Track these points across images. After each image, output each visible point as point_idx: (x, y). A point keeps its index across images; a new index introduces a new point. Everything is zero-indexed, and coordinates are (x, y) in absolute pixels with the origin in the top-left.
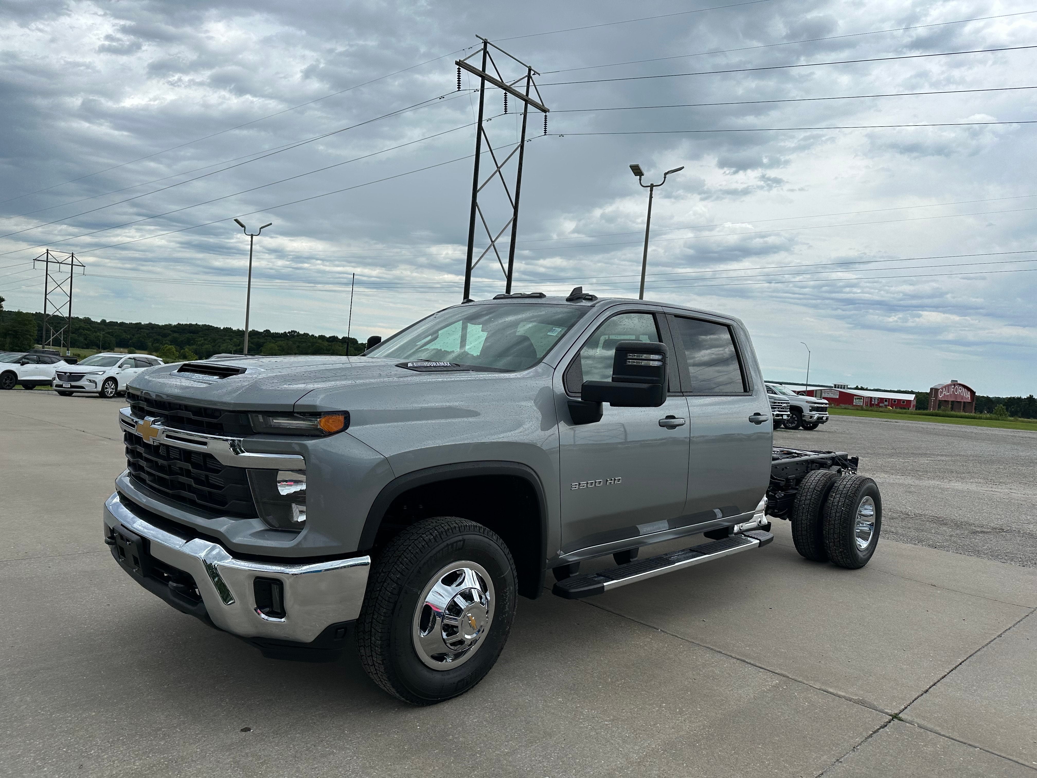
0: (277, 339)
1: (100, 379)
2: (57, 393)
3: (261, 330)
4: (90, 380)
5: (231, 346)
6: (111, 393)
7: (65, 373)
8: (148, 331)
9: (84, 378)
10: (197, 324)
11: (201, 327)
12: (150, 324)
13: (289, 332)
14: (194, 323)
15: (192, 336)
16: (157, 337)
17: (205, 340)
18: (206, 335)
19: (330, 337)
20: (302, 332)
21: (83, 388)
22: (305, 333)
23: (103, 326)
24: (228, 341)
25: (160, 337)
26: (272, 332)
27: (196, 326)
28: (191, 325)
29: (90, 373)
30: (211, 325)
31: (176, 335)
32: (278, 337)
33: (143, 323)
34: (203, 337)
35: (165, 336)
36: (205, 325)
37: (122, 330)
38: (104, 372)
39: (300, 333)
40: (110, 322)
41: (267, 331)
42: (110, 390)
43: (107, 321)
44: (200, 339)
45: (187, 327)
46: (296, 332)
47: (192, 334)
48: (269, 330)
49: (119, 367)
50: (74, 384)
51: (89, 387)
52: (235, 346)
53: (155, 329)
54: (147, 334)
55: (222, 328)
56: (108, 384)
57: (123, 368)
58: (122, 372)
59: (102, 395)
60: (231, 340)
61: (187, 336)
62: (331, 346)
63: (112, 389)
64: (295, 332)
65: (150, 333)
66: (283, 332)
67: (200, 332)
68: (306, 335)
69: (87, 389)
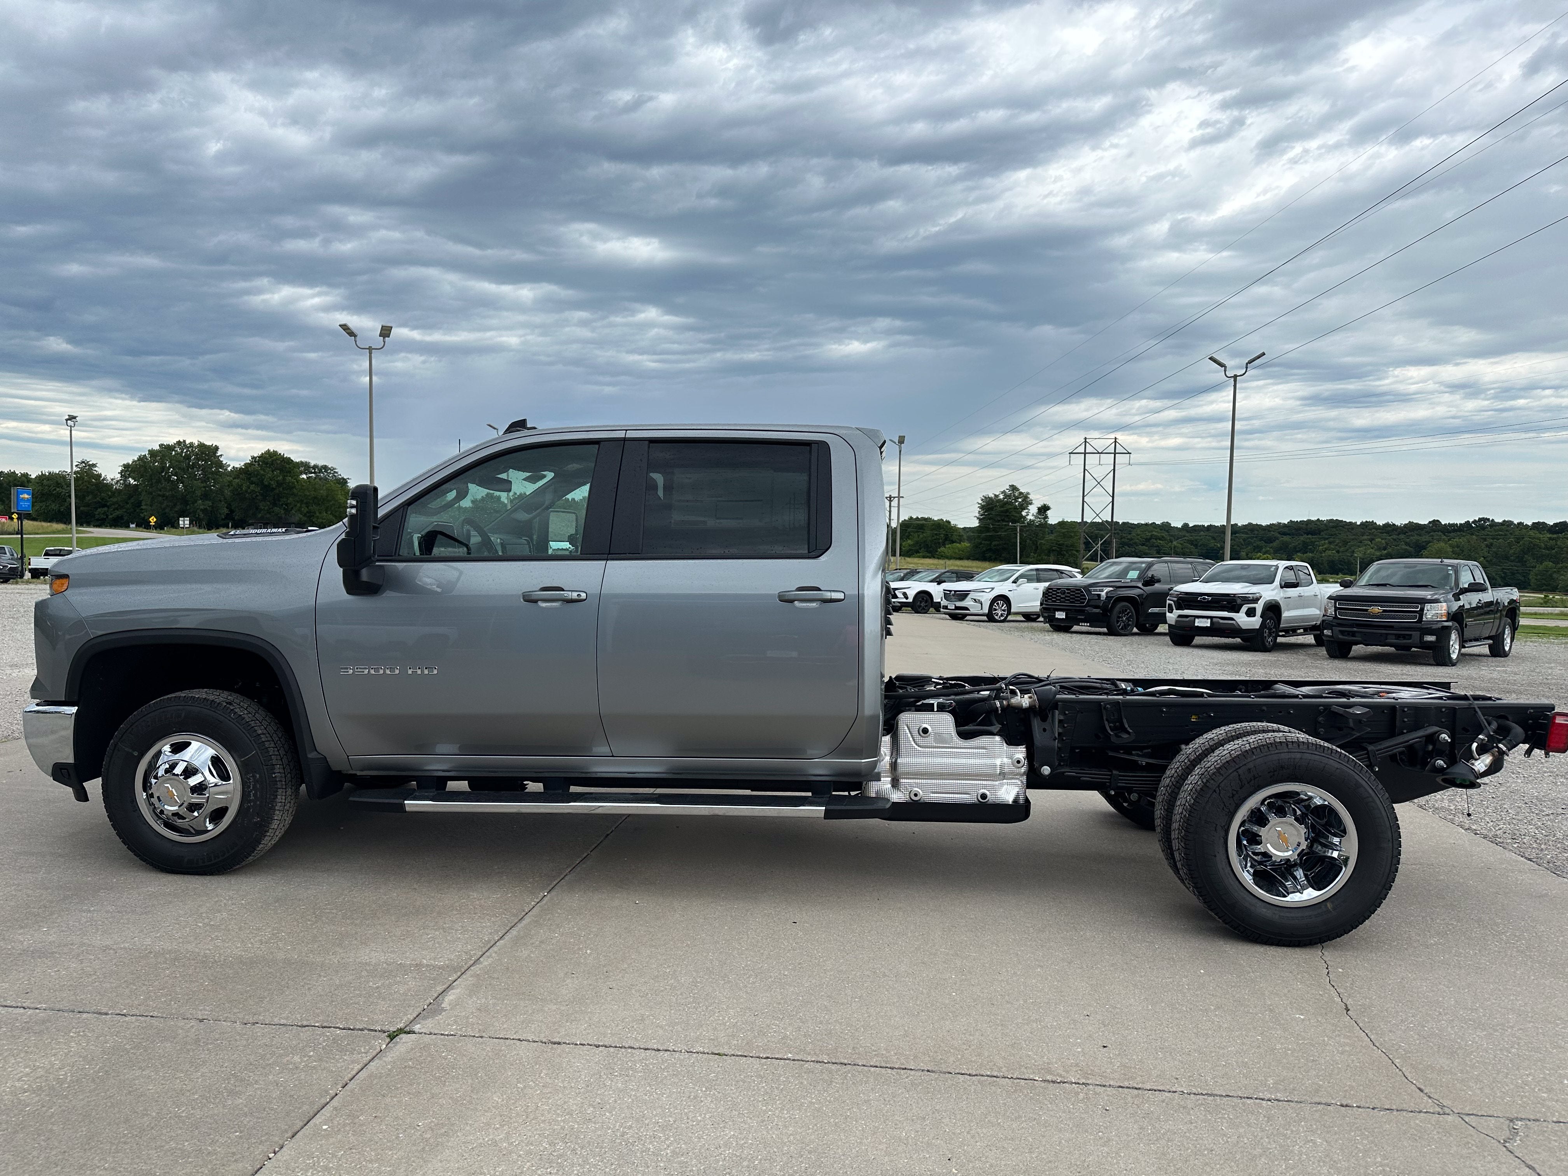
0: (1452, 534)
1: (986, 598)
2: (947, 616)
3: (1424, 521)
4: (975, 600)
5: (1371, 550)
6: (1002, 615)
7: (950, 591)
8: (1244, 536)
9: (969, 596)
10: (1318, 519)
11: (1325, 525)
12: (1250, 524)
13: (1475, 522)
14: (1314, 518)
15: (1309, 538)
16: (1259, 543)
17: (1330, 543)
18: (1332, 535)
19: (1556, 525)
20: (1499, 520)
21: (967, 609)
22: (1504, 521)
23: (1184, 533)
24: (1366, 542)
25: (1262, 543)
26: (1443, 523)
27: (1318, 523)
28: (1309, 522)
29: (974, 591)
30: (1340, 519)
31: (1286, 538)
32: (1454, 531)
33: (1239, 525)
34: (1327, 539)
35: (1270, 540)
36: (1332, 520)
37: (1209, 536)
38: (993, 589)
39: (1496, 521)
40: (1195, 526)
41: (1435, 523)
42: (999, 612)
43: (1191, 526)
44: (1323, 542)
45: (1304, 526)
46: (1488, 519)
47: (1310, 536)
48: (1438, 521)
49: (1014, 582)
50: (959, 604)
51: (974, 608)
52: (1379, 549)
53: (1256, 532)
54: (1244, 540)
55: (1358, 523)
56: (998, 604)
57: (1018, 583)
58: (1018, 589)
59: (990, 617)
60: (1371, 540)
61: (1302, 538)
62: (1556, 541)
63: (1004, 610)
64: (1486, 520)
65: (1248, 538)
66: (1463, 522)
67: (1323, 531)
68: (1507, 524)
69: (972, 611)
